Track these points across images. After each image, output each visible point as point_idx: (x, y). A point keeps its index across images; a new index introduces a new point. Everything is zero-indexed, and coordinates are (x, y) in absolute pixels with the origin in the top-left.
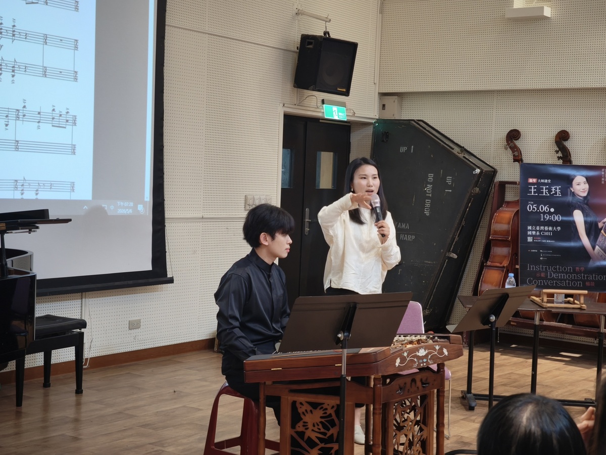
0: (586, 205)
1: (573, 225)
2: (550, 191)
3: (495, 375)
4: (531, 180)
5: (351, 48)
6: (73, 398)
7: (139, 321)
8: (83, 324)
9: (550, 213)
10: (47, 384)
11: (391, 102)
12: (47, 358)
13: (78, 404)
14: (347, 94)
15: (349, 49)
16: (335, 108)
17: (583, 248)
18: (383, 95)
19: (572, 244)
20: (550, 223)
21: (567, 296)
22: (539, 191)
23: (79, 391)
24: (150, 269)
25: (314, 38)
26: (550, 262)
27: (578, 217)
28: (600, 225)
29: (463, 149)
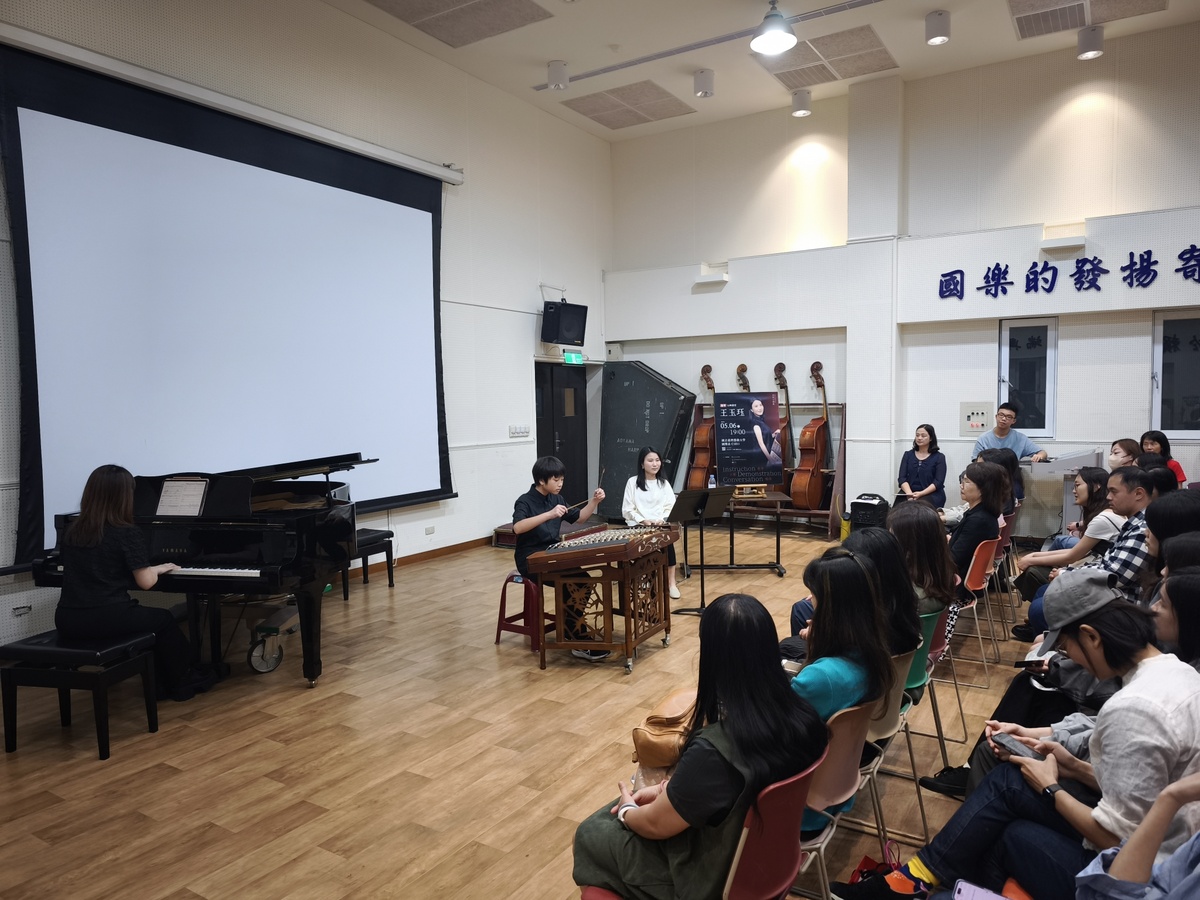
0: (762, 421)
1: (754, 436)
2: (736, 412)
3: (705, 548)
4: (722, 406)
5: (584, 309)
6: (386, 590)
7: (433, 528)
8: (391, 534)
9: (737, 429)
10: (366, 581)
11: (615, 348)
12: (365, 562)
13: (391, 595)
14: (582, 344)
15: (582, 311)
16: (573, 355)
17: (762, 452)
18: (608, 343)
19: (754, 451)
20: (737, 436)
21: (752, 488)
22: (728, 413)
23: (391, 585)
24: (440, 487)
25: (554, 303)
26: (739, 464)
27: (757, 430)
28: (773, 435)
29: (671, 382)
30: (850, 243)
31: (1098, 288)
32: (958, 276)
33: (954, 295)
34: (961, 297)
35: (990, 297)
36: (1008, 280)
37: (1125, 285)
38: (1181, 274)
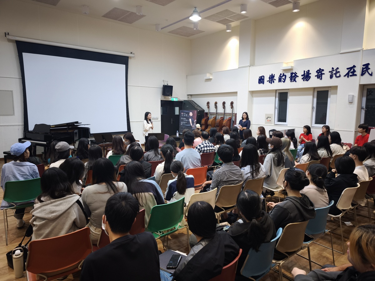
0: (192, 118)
1: (189, 121)
5: (172, 87)
9: (185, 119)
14: (172, 96)
16: (174, 98)
18: (188, 95)
19: (189, 125)
22: (183, 115)
25: (165, 85)
27: (190, 120)
30: (239, 68)
31: (296, 81)
32: (263, 77)
33: (262, 83)
35: (270, 84)
36: (275, 79)
37: (302, 80)
38: (317, 77)
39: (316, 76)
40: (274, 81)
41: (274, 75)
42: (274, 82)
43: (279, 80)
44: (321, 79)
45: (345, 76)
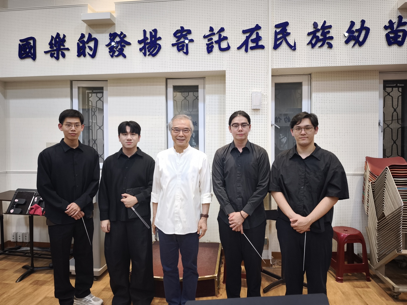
31: (125, 56)
32: (32, 42)
33: (30, 57)
34: (34, 58)
35: (54, 59)
36: (66, 47)
37: (141, 54)
38: (175, 48)
39: (173, 45)
40: (66, 52)
41: (64, 36)
42: (64, 56)
43: (78, 52)
44: (187, 53)
45: (239, 48)
